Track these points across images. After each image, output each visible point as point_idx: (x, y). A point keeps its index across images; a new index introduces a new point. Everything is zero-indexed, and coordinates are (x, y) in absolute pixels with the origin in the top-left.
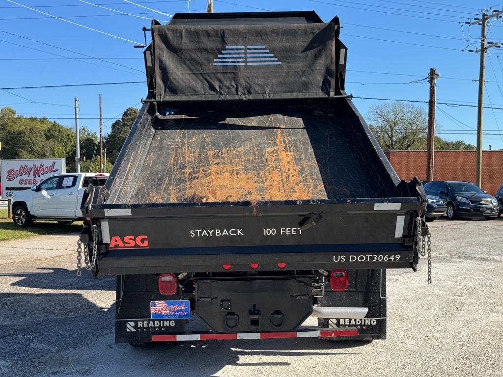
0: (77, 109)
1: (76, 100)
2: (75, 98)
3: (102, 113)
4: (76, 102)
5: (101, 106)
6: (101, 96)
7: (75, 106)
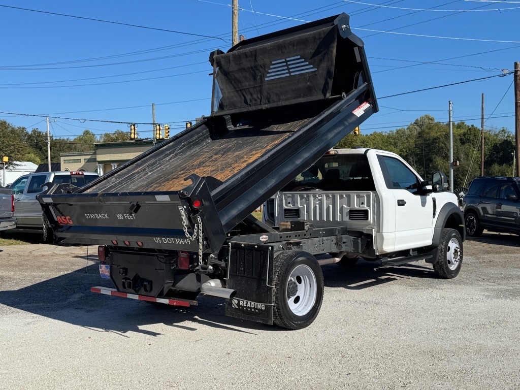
0: (451, 112)
1: (450, 103)
2: (449, 101)
3: (484, 114)
4: (451, 105)
5: (484, 106)
6: (484, 96)
7: (449, 109)
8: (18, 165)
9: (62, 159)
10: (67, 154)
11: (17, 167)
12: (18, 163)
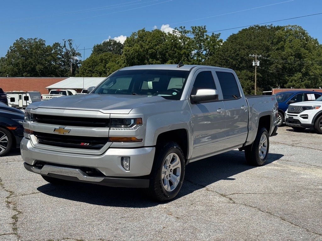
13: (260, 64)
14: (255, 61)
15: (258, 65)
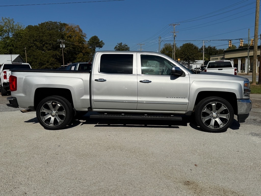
8: (197, 62)
9: (211, 58)
10: (213, 56)
11: (197, 63)
12: (197, 61)
13: (65, 46)
14: (61, 44)
15: (64, 47)
